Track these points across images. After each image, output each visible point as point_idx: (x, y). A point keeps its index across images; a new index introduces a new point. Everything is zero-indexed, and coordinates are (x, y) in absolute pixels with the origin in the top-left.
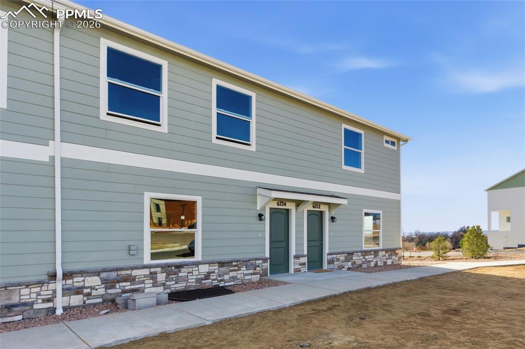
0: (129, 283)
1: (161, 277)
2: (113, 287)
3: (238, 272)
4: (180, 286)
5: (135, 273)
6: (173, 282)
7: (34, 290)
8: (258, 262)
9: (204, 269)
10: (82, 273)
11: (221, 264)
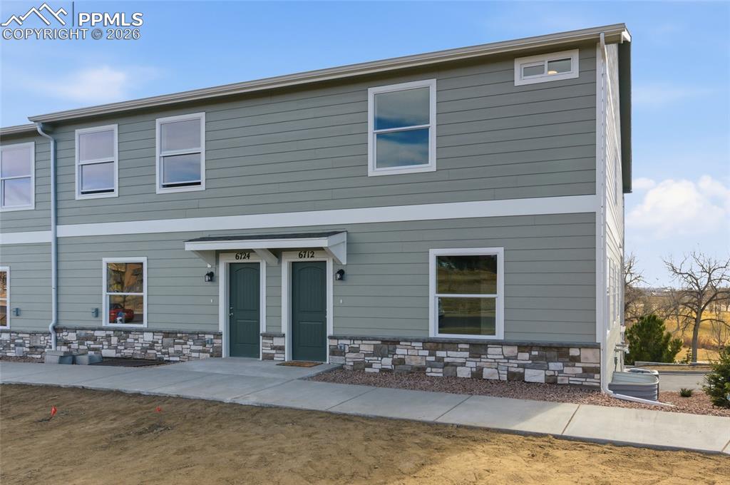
0: (92, 343)
1: (114, 340)
2: (83, 344)
3: (184, 346)
4: (128, 352)
5: (97, 333)
6: (123, 348)
7: (46, 338)
8: (208, 337)
9: (148, 337)
10: (67, 329)
11: (167, 334)
